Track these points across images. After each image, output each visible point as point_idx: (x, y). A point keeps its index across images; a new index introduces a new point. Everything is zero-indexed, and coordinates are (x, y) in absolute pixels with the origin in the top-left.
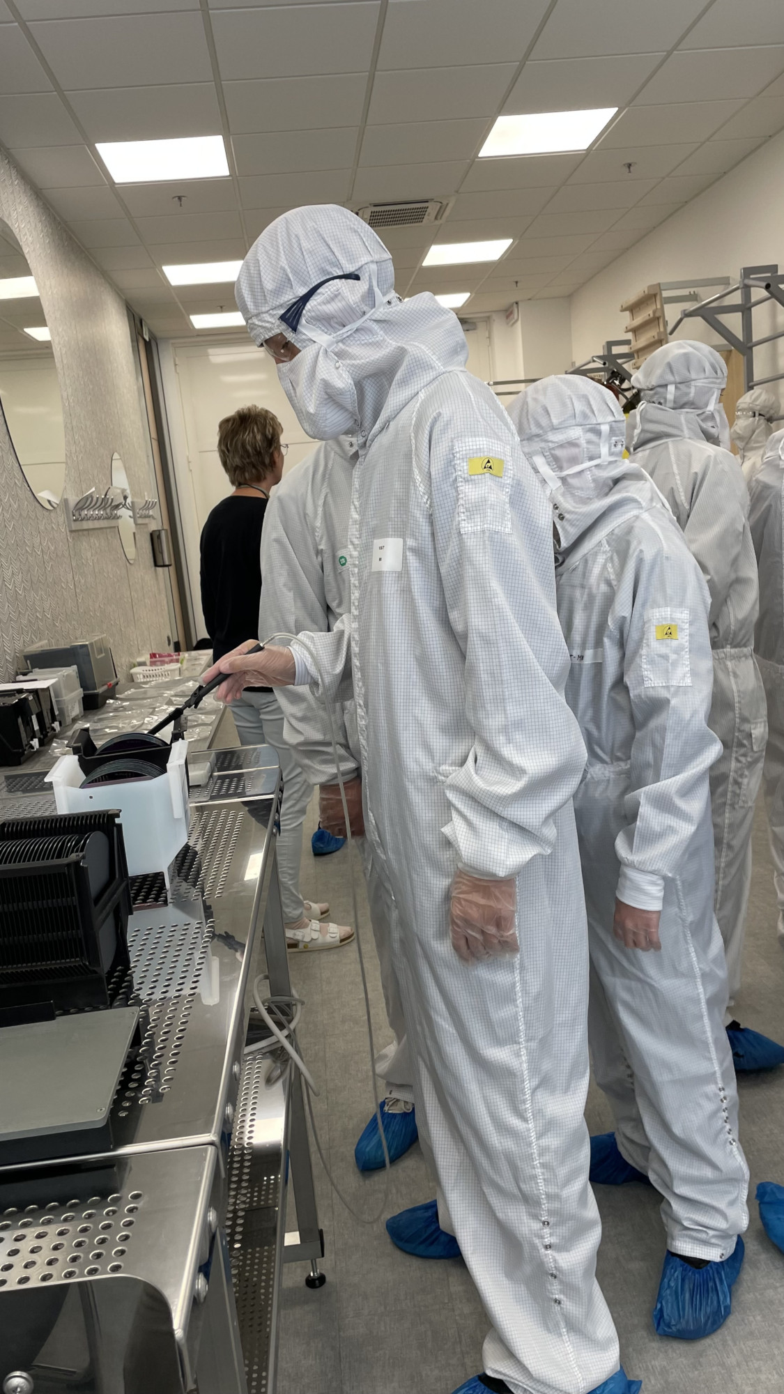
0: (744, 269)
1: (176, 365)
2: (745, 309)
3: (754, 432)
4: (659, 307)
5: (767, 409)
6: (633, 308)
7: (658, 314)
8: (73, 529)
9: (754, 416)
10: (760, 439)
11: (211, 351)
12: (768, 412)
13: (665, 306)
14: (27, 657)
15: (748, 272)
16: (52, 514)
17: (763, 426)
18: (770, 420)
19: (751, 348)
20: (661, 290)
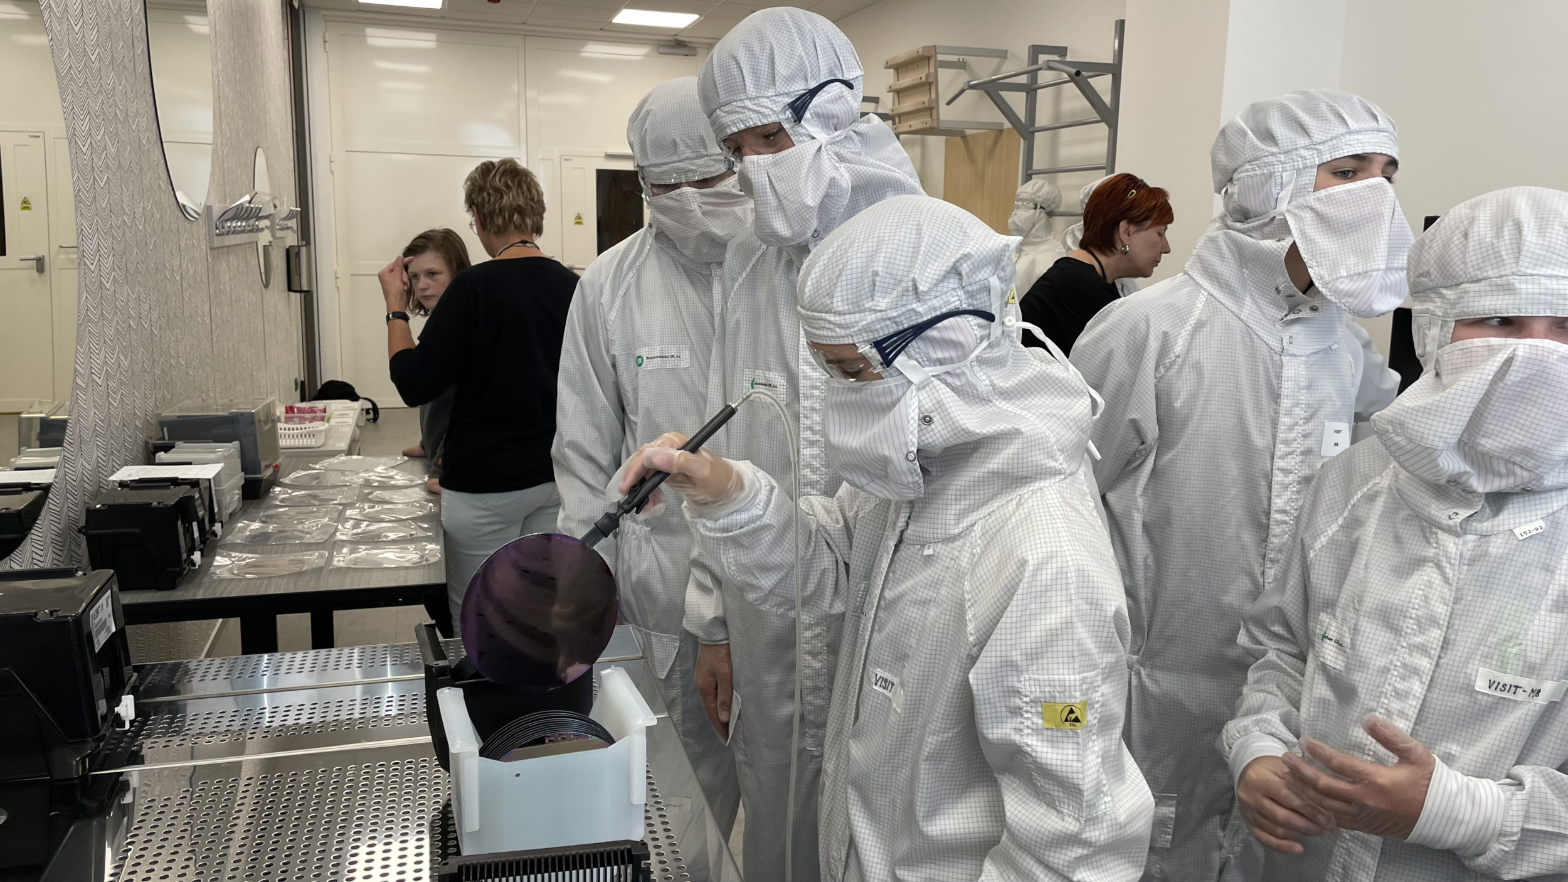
0: (1034, 46)
1: (325, 42)
2: (1031, 90)
3: (1034, 225)
4: (932, 71)
5: (1049, 203)
6: (899, 68)
7: (931, 79)
8: (216, 246)
9: (1036, 208)
10: (1040, 234)
11: (369, 31)
12: (1049, 206)
13: (940, 70)
14: (162, 424)
15: (1036, 51)
16: (194, 227)
17: (1044, 220)
18: (1050, 214)
19: (1033, 133)
20: (936, 53)
